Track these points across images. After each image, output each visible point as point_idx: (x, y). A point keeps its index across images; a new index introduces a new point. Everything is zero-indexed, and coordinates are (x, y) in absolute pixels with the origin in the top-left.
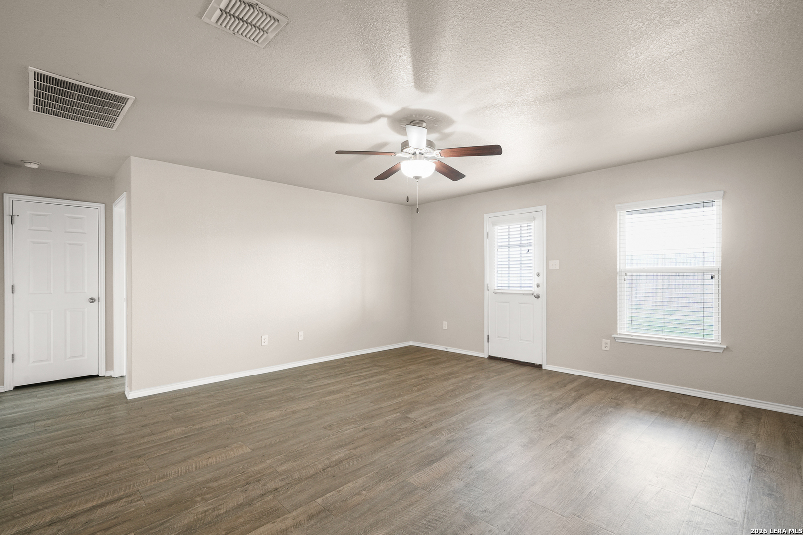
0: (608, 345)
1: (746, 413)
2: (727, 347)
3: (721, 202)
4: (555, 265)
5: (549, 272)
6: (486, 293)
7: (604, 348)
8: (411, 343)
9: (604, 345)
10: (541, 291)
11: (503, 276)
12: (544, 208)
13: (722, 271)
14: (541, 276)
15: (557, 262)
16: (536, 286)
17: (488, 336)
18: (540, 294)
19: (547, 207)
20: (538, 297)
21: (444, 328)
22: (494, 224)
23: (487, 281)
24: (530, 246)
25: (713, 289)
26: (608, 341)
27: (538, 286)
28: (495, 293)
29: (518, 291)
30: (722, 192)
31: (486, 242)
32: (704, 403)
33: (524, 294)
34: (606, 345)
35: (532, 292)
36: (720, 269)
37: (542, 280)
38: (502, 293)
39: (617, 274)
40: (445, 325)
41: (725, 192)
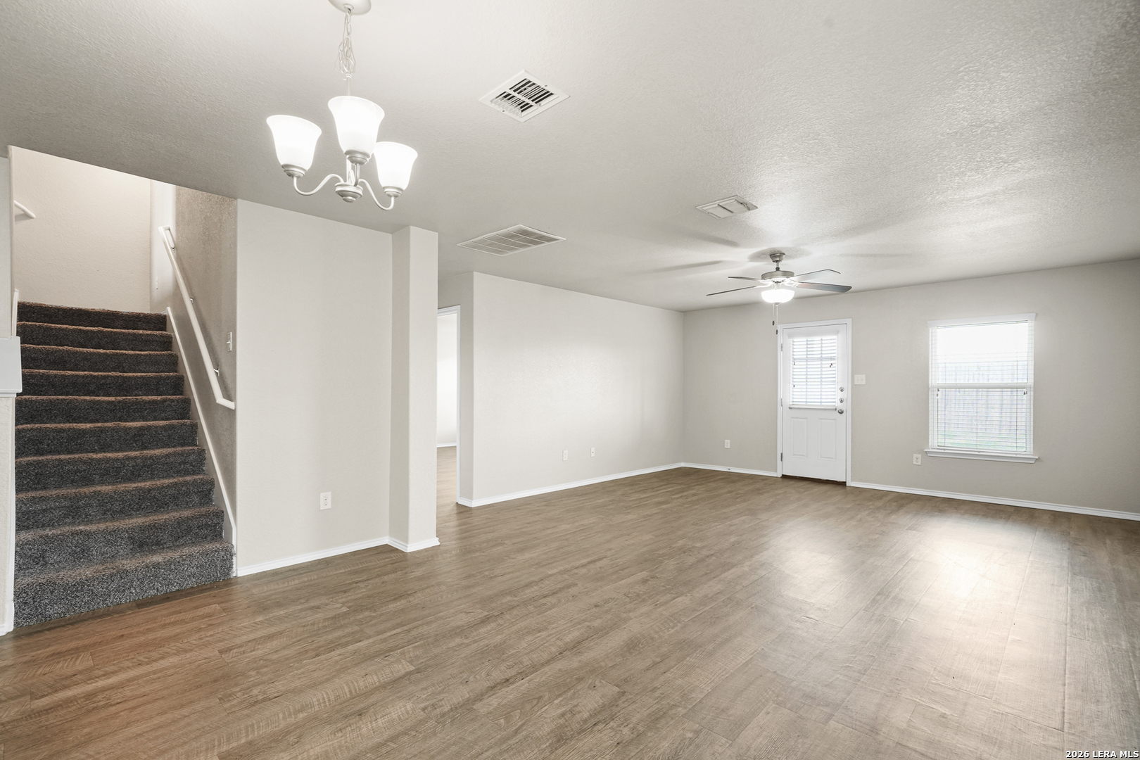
0: (920, 460)
1: (1057, 517)
2: (1039, 458)
3: (1033, 324)
4: (861, 379)
5: (854, 387)
6: (780, 408)
7: (915, 463)
8: (683, 465)
9: (915, 459)
10: (846, 406)
11: (800, 390)
12: (849, 321)
13: (1034, 387)
14: (845, 391)
15: (864, 376)
16: (839, 402)
17: (782, 454)
18: (844, 409)
19: (852, 320)
20: (841, 413)
21: (726, 447)
22: (790, 336)
23: (780, 395)
24: (834, 359)
25: (1024, 404)
26: (920, 456)
27: (841, 401)
28: (790, 408)
29: (817, 405)
30: (1034, 314)
31: (780, 354)
32: (1018, 510)
33: (825, 409)
34: (917, 459)
35: (834, 408)
36: (1032, 386)
37: (846, 395)
38: (799, 409)
39: (928, 389)
40: (728, 444)
41: (1037, 314)
